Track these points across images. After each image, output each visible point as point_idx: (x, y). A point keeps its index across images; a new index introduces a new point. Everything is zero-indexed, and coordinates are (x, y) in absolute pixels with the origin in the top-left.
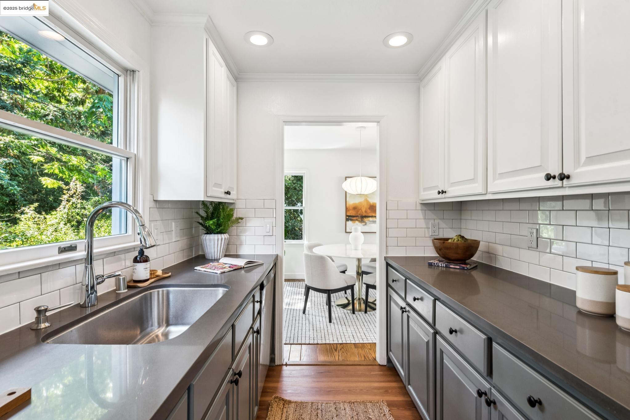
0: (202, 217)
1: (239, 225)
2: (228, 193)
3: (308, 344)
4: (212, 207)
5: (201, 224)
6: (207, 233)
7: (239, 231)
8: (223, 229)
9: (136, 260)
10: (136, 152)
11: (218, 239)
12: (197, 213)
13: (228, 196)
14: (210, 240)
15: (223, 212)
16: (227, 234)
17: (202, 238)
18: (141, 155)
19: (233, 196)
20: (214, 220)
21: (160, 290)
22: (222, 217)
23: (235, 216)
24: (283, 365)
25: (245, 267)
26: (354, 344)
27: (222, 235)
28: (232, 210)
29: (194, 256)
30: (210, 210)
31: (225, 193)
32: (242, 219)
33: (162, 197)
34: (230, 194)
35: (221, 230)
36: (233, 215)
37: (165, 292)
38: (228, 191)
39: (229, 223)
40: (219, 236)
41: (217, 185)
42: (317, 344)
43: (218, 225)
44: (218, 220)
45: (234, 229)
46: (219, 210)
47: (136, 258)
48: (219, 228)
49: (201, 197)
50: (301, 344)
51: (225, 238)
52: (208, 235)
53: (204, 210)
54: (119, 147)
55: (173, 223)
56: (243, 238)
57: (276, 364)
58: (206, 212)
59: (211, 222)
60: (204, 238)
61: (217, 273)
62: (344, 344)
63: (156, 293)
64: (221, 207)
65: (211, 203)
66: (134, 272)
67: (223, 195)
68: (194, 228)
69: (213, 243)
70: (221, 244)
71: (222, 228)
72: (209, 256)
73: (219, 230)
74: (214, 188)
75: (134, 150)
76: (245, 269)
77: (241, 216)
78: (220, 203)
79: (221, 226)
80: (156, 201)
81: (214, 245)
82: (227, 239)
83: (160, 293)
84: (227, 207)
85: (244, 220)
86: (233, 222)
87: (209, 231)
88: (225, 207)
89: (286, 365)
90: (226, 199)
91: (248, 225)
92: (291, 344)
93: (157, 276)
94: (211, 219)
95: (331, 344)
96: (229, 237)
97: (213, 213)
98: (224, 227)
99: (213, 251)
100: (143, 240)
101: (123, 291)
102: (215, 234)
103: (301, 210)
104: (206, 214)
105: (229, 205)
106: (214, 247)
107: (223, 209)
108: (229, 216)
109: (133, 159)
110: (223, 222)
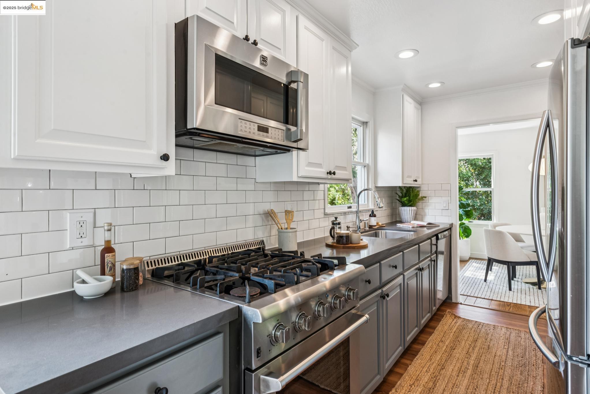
0: (399, 196)
1: (423, 201)
2: (416, 181)
3: (483, 298)
4: (405, 190)
5: (398, 200)
6: (403, 206)
7: (423, 205)
8: (413, 204)
9: (370, 216)
10: (368, 163)
11: (409, 210)
12: (396, 193)
13: (416, 183)
14: (404, 210)
15: (412, 193)
16: (415, 207)
17: (399, 209)
18: (370, 164)
19: (419, 182)
20: (407, 198)
21: (382, 231)
22: (411, 196)
23: (421, 195)
24: (458, 303)
25: (427, 226)
26: (529, 306)
27: (412, 207)
28: (418, 191)
29: (394, 221)
30: (404, 191)
31: (414, 181)
32: (425, 197)
33: (380, 184)
34: (417, 182)
35: (412, 204)
36: (419, 195)
37: (384, 232)
38: (416, 180)
39: (417, 200)
40: (410, 208)
41: (409, 177)
42: (492, 300)
43: (410, 201)
44: (409, 198)
45: (420, 204)
46: (410, 191)
47: (370, 215)
48: (410, 203)
49: (400, 184)
50: (477, 297)
51: (414, 210)
52: (403, 207)
53: (400, 192)
54: (361, 162)
55: (384, 199)
56: (427, 211)
57: (453, 302)
58: (402, 193)
59: (405, 199)
60: (401, 209)
61: (410, 227)
62: (518, 304)
63: (381, 232)
64: (411, 190)
65: (405, 187)
66: (370, 221)
67: (413, 182)
68: (394, 203)
69: (406, 212)
70: (412, 213)
71: (411, 203)
72: (404, 220)
73: (410, 204)
74: (407, 179)
75: (367, 162)
76: (427, 227)
77: (425, 196)
78: (410, 187)
79: (412, 202)
80: (376, 187)
81: (407, 213)
82: (415, 210)
83: (382, 232)
84: (415, 190)
85: (427, 198)
86: (419, 200)
87: (404, 205)
88: (414, 190)
89: (461, 304)
90: (414, 185)
91: (430, 201)
92: (468, 296)
93: (379, 225)
94: (405, 197)
95: (505, 302)
96: (416, 209)
97: (406, 194)
98: (414, 202)
99: (406, 217)
100: (378, 204)
101: (367, 229)
102: (407, 206)
103: (491, 192)
104: (401, 194)
105: (416, 188)
106: (407, 215)
107: (413, 190)
108: (417, 195)
109: (367, 166)
110: (412, 199)
